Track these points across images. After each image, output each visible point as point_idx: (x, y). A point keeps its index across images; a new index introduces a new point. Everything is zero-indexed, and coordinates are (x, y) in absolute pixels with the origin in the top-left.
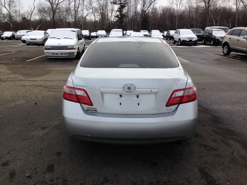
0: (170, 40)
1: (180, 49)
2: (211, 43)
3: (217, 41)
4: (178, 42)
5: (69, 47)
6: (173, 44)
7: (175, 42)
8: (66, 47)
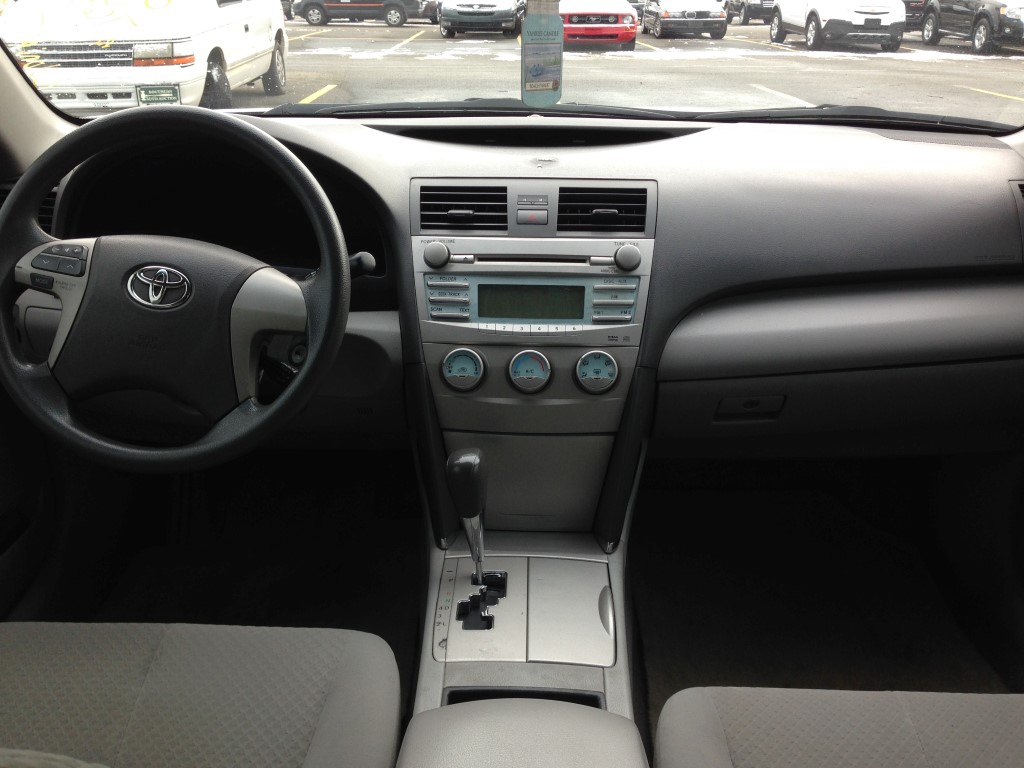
0: (745, 23)
1: (829, 69)
2: (972, 38)
3: (1008, 30)
4: (804, 31)
5: (140, 50)
6: (773, 41)
7: (783, 32)
8: (123, 47)
